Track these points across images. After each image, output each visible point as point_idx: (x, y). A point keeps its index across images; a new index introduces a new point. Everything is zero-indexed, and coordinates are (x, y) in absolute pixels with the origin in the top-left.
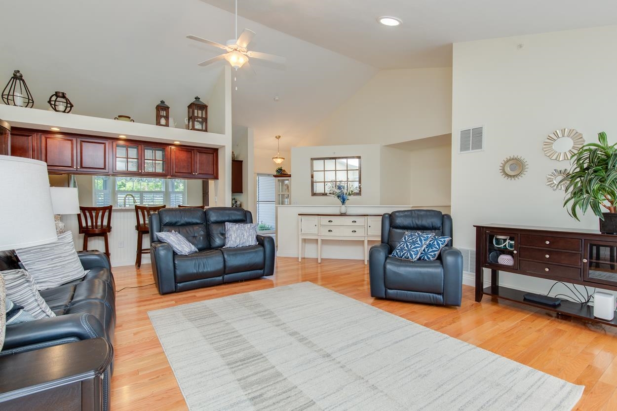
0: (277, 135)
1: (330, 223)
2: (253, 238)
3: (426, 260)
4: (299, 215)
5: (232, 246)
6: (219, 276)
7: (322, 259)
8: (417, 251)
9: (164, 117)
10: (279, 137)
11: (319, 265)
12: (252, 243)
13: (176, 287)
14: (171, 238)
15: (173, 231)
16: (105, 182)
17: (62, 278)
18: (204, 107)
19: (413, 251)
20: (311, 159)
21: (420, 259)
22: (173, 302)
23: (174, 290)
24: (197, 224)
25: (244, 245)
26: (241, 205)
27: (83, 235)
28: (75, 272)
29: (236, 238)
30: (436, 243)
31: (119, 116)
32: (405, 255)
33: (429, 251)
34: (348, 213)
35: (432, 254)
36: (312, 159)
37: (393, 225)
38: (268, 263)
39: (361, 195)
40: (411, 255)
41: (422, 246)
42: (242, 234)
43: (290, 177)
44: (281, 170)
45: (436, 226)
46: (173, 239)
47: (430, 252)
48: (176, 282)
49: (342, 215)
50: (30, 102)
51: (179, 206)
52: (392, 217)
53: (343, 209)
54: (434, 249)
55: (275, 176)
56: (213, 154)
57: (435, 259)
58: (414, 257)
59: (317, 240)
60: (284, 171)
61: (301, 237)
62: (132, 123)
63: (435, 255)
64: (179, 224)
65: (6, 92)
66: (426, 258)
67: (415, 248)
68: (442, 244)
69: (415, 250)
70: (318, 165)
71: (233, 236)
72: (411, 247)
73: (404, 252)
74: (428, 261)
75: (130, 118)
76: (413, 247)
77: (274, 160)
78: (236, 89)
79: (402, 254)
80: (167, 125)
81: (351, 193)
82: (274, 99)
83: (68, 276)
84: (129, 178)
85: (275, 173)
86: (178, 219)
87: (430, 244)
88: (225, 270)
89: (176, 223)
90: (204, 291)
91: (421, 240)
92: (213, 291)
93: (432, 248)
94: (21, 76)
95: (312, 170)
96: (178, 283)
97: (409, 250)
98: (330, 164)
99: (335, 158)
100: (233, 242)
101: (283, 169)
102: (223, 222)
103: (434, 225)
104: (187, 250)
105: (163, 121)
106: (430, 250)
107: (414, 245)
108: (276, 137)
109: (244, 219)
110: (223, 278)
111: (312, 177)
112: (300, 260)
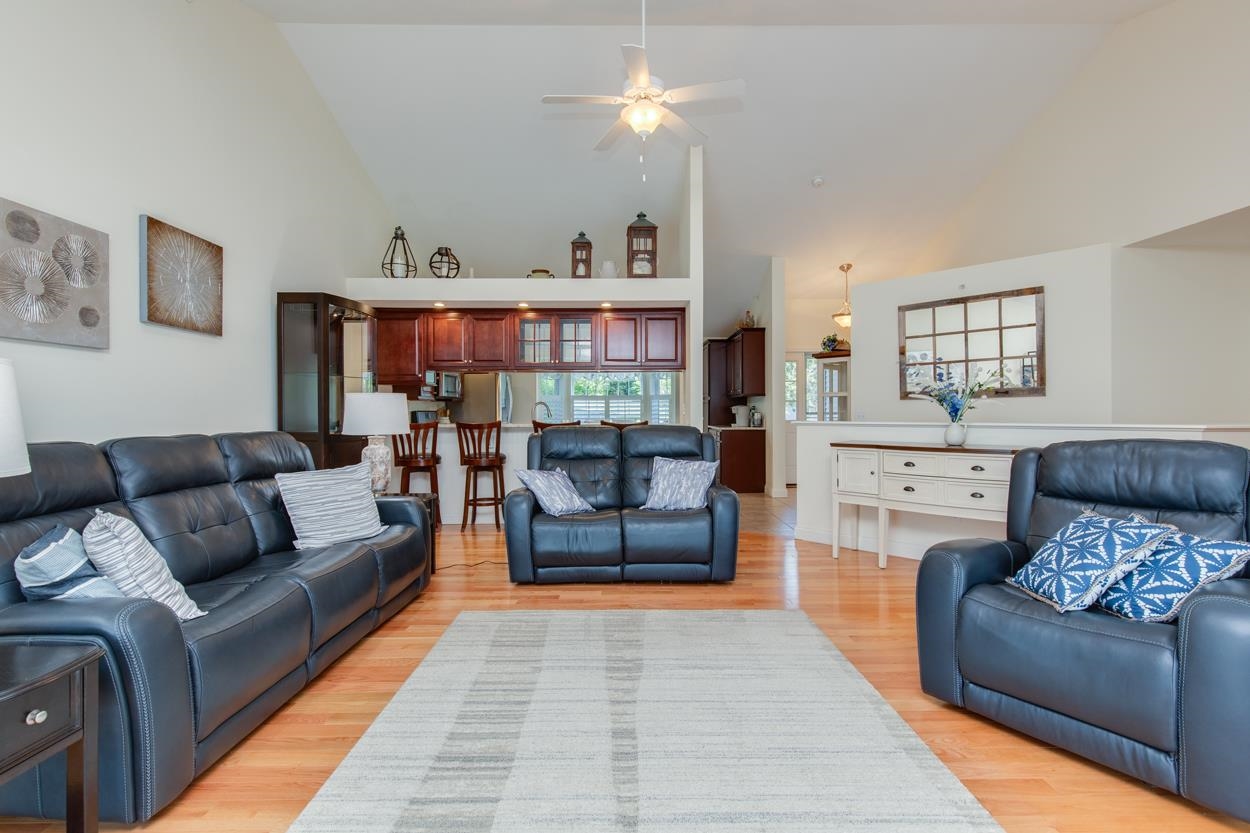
0: (845, 263)
1: (909, 470)
2: (697, 492)
3: (1126, 615)
4: (832, 445)
5: (656, 506)
6: (615, 565)
7: (889, 557)
8: (1086, 579)
9: (582, 261)
10: (849, 266)
11: (882, 573)
12: (693, 503)
13: (535, 573)
14: (537, 481)
15: (558, 469)
16: (557, 381)
17: (332, 534)
18: (650, 231)
19: (1072, 579)
20: (900, 308)
21: (1094, 608)
22: (514, 602)
23: (532, 579)
24: (604, 457)
25: (678, 506)
26: (762, 421)
27: (466, 467)
28: (357, 527)
29: (664, 491)
30: (1182, 561)
31: (534, 272)
32: (1046, 586)
33: (1147, 586)
34: (971, 443)
35: (1157, 598)
36: (902, 309)
37: (1047, 487)
38: (721, 552)
39: (1044, 395)
40: (1060, 590)
41: (1111, 566)
42: (678, 483)
43: (849, 355)
44: (834, 340)
45: (1217, 500)
46: (540, 485)
47: (1150, 591)
48: (535, 566)
49: (951, 449)
50: (411, 270)
51: (603, 423)
52: (1044, 458)
53: (955, 434)
54: (1169, 582)
55: (818, 356)
56: (676, 319)
57: (1163, 617)
58: (1068, 597)
59: (877, 509)
60: (842, 342)
61: (837, 499)
62: (551, 280)
63: (1169, 604)
64: (571, 456)
65: (388, 260)
66: (1127, 605)
67: (1083, 567)
68: (1211, 568)
69: (1077, 574)
70: (918, 322)
71: (661, 485)
72: (1069, 562)
73: (1047, 574)
74: (1133, 623)
75: (548, 272)
76: (1076, 562)
77: (836, 319)
78: (644, 179)
79: (1038, 580)
80: (588, 275)
81: (976, 389)
82: (813, 181)
83: (345, 532)
84: (590, 374)
85: (820, 349)
86: (571, 446)
87: (1155, 562)
88: (623, 556)
89: (567, 453)
90: (591, 590)
91: (1110, 545)
92: (596, 593)
93: (1160, 578)
94: (403, 234)
95: (903, 336)
96: (539, 567)
97: (1059, 573)
98: (950, 318)
99: (964, 300)
100: (659, 498)
101: (839, 338)
102: (648, 457)
103: (1204, 494)
104: (560, 507)
105: (581, 270)
106: (1152, 584)
107: (1083, 557)
108: (842, 268)
109: (696, 450)
110: (622, 570)
111: (902, 352)
112: (835, 555)
